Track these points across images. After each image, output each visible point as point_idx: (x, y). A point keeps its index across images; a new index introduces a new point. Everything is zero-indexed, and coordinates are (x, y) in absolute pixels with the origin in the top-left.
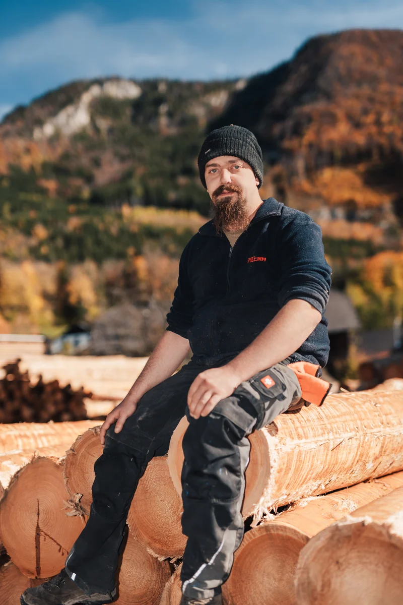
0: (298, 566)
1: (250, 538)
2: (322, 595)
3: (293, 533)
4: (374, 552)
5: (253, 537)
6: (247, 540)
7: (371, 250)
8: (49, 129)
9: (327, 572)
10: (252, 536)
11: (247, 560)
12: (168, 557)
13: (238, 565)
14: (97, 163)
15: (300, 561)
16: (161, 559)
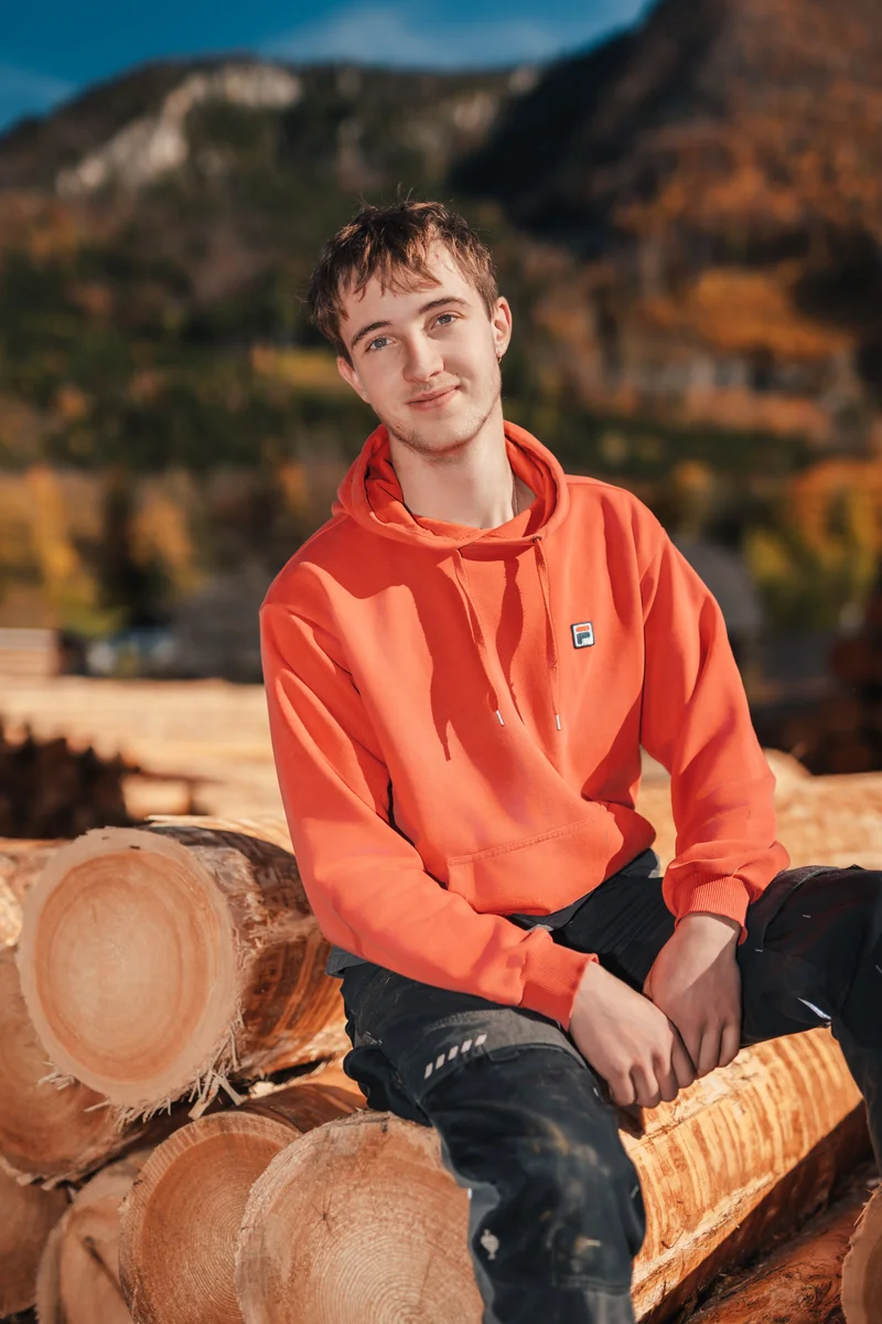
0: (245, 1220)
1: (187, 1143)
2: (292, 1290)
3: (278, 1136)
4: (405, 1194)
5: (191, 1141)
6: (178, 1147)
7: (801, 455)
8: (91, 173)
9: (304, 1237)
10: (189, 1138)
11: (177, 1193)
12: (37, 1176)
13: (158, 1206)
14: (199, 250)
15: (248, 1208)
16: (25, 1179)
